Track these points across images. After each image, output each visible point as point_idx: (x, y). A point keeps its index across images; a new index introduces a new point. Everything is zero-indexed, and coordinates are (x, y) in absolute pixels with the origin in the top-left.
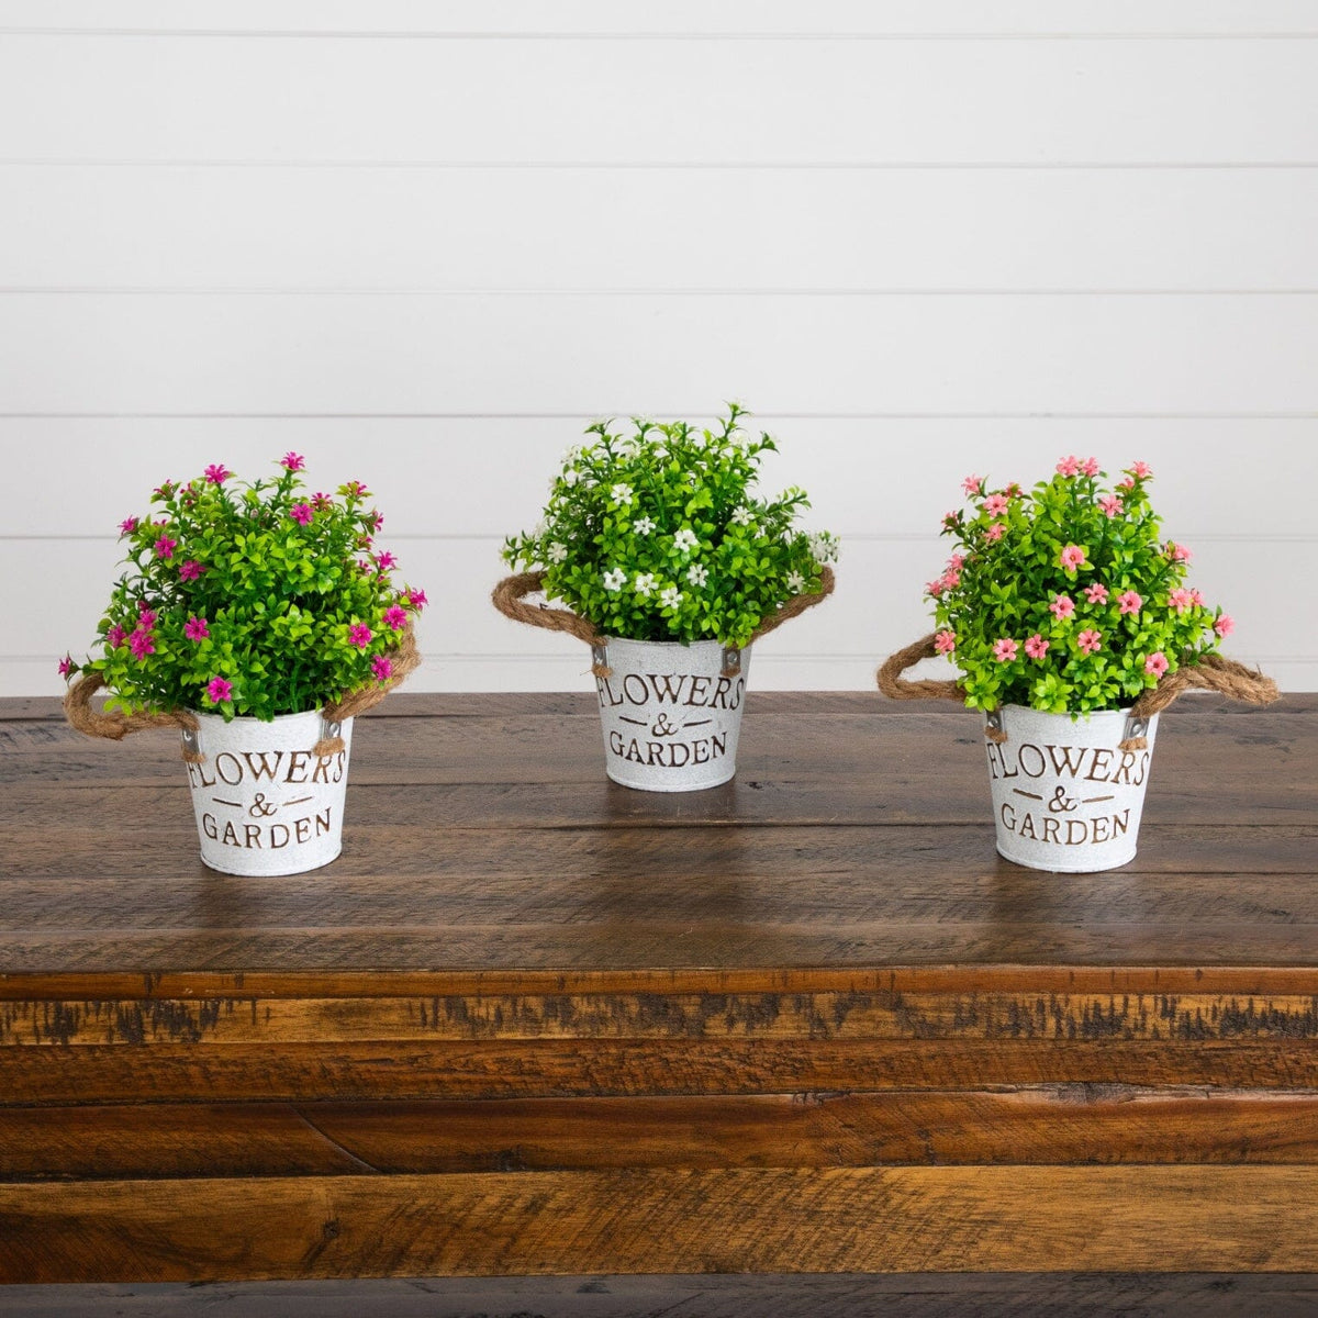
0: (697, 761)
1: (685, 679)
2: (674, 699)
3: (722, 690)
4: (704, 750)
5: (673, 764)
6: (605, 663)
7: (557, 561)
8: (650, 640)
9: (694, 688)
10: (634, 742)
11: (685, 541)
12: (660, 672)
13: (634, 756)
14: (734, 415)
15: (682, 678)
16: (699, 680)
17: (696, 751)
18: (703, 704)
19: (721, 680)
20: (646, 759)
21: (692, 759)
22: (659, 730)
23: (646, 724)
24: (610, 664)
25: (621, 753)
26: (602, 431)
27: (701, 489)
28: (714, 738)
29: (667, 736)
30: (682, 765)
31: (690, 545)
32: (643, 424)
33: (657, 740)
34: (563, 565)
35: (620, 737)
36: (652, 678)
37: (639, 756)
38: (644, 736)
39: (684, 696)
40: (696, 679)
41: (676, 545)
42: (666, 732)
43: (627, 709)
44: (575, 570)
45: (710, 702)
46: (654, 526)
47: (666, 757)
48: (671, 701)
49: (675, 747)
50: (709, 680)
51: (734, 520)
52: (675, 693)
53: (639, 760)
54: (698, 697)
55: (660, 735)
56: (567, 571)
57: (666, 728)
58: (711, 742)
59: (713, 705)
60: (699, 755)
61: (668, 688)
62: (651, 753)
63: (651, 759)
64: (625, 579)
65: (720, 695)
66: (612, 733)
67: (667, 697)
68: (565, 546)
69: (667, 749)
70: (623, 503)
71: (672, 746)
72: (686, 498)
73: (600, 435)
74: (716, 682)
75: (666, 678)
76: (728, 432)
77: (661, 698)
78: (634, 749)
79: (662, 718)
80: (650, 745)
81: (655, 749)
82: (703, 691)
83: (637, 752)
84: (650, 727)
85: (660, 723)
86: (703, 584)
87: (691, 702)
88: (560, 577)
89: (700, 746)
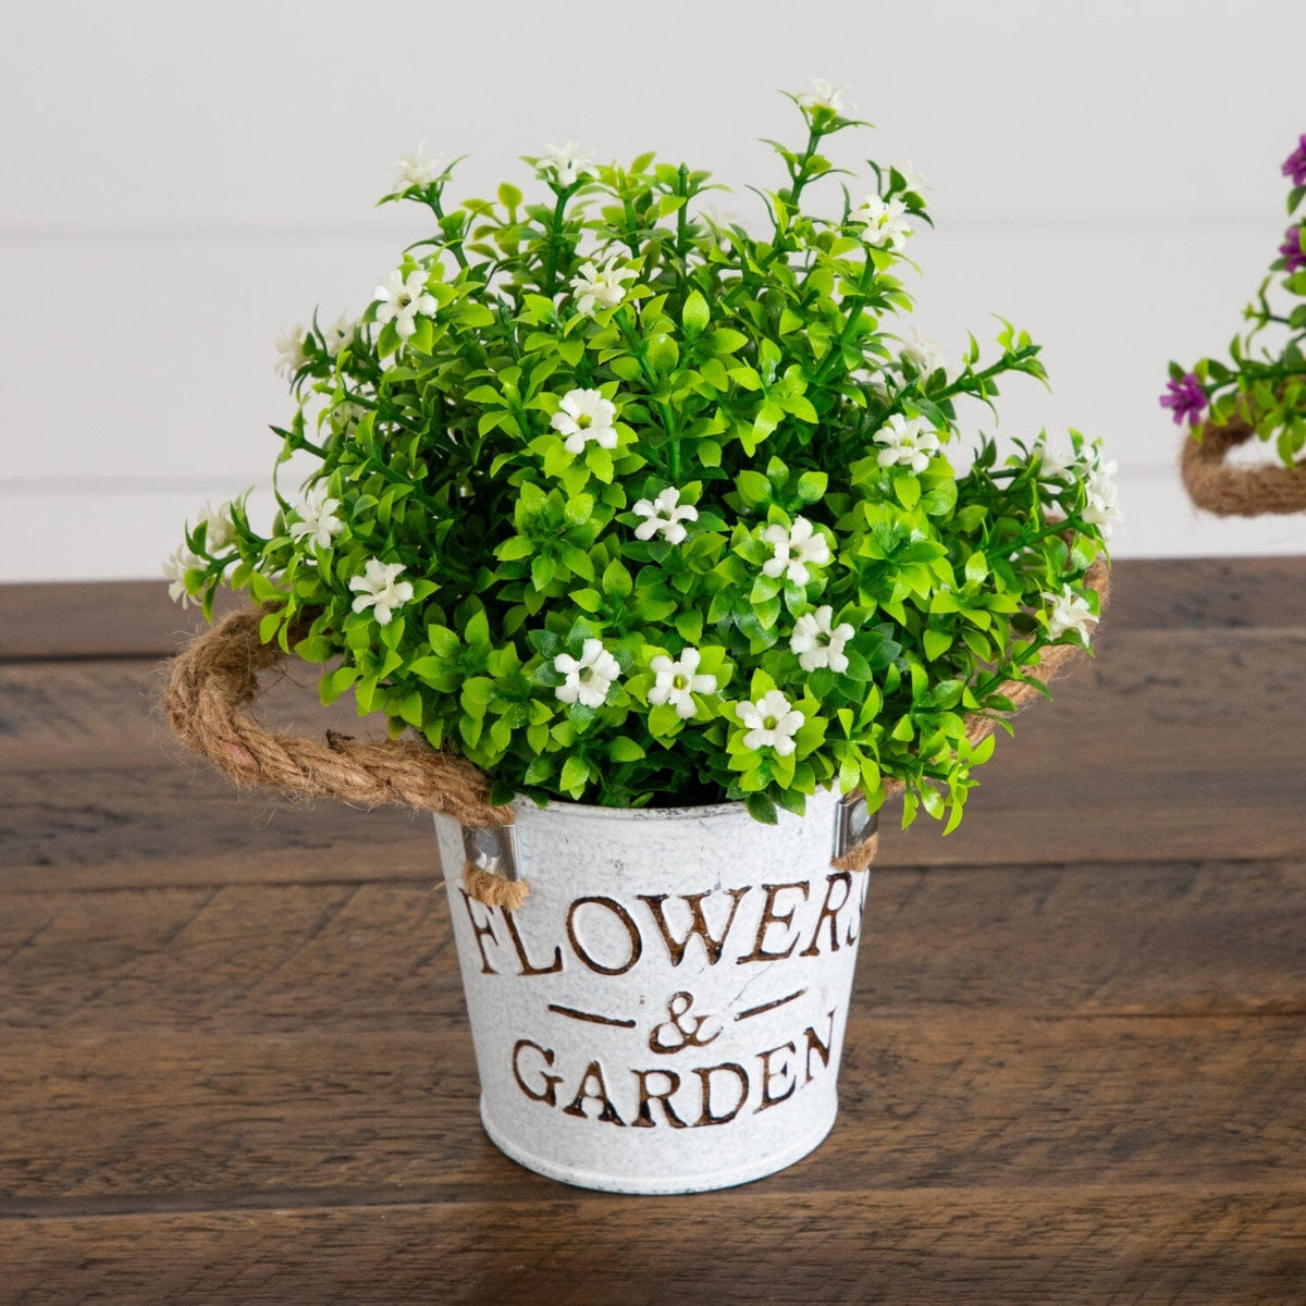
0: (768, 1101)
1: (745, 898)
2: (715, 952)
3: (832, 906)
4: (784, 1071)
5: (707, 1118)
6: (508, 867)
7: (383, 616)
8: (648, 806)
9: (767, 917)
10: (594, 1070)
11: (793, 554)
12: (674, 886)
13: (592, 1107)
14: (816, 134)
15: (737, 895)
16: (780, 894)
17: (767, 1077)
18: (786, 955)
19: (832, 879)
20: (629, 1112)
21: (755, 1098)
22: (668, 1037)
23: (631, 1024)
24: (523, 867)
25: (550, 1097)
26: (431, 196)
27: (780, 371)
28: (810, 1032)
29: (690, 1049)
30: (731, 1116)
31: (807, 564)
32: (568, 178)
33: (663, 1062)
34: (401, 625)
35: (549, 1056)
36: (655, 903)
37: (608, 1106)
38: (623, 1056)
39: (740, 942)
40: (771, 891)
41: (772, 568)
42: (691, 1040)
43: (575, 985)
44: (440, 637)
45: (804, 945)
46: (692, 514)
47: (687, 1103)
48: (704, 958)
49: (713, 1077)
50: (805, 886)
51: (887, 458)
52: (716, 938)
53: (609, 1114)
54: (776, 939)
55: (673, 1049)
56: (415, 639)
57: (689, 1029)
58: (802, 1043)
59: (813, 950)
60: (771, 1083)
61: (699, 926)
62: (644, 1096)
63: (644, 1111)
64: (615, 670)
65: (827, 920)
66: (520, 1044)
67: (695, 949)
68: (400, 568)
69: (690, 1085)
70: (592, 445)
71: (704, 1074)
72: (744, 404)
73: (426, 209)
74: (819, 888)
75: (694, 901)
76: (800, 182)
77: (677, 953)
78: (592, 1087)
79: (679, 1005)
80: (642, 1076)
81: (656, 1085)
82: (787, 920)
83: (602, 1097)
84: (643, 1031)
85: (674, 1018)
86: (841, 664)
87: (759, 954)
88: (393, 661)
89: (775, 1064)
